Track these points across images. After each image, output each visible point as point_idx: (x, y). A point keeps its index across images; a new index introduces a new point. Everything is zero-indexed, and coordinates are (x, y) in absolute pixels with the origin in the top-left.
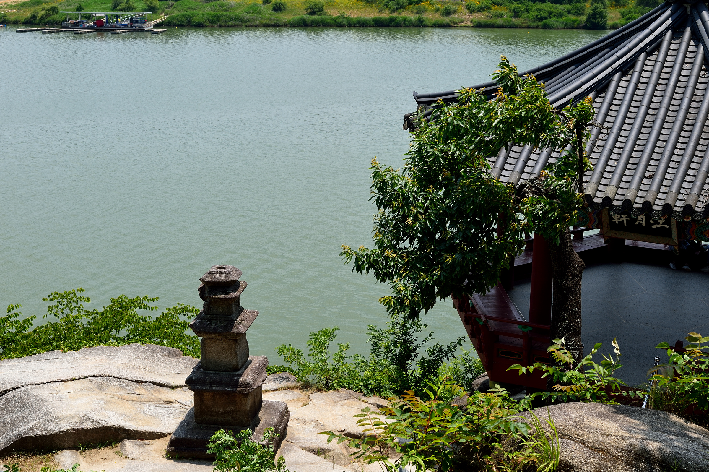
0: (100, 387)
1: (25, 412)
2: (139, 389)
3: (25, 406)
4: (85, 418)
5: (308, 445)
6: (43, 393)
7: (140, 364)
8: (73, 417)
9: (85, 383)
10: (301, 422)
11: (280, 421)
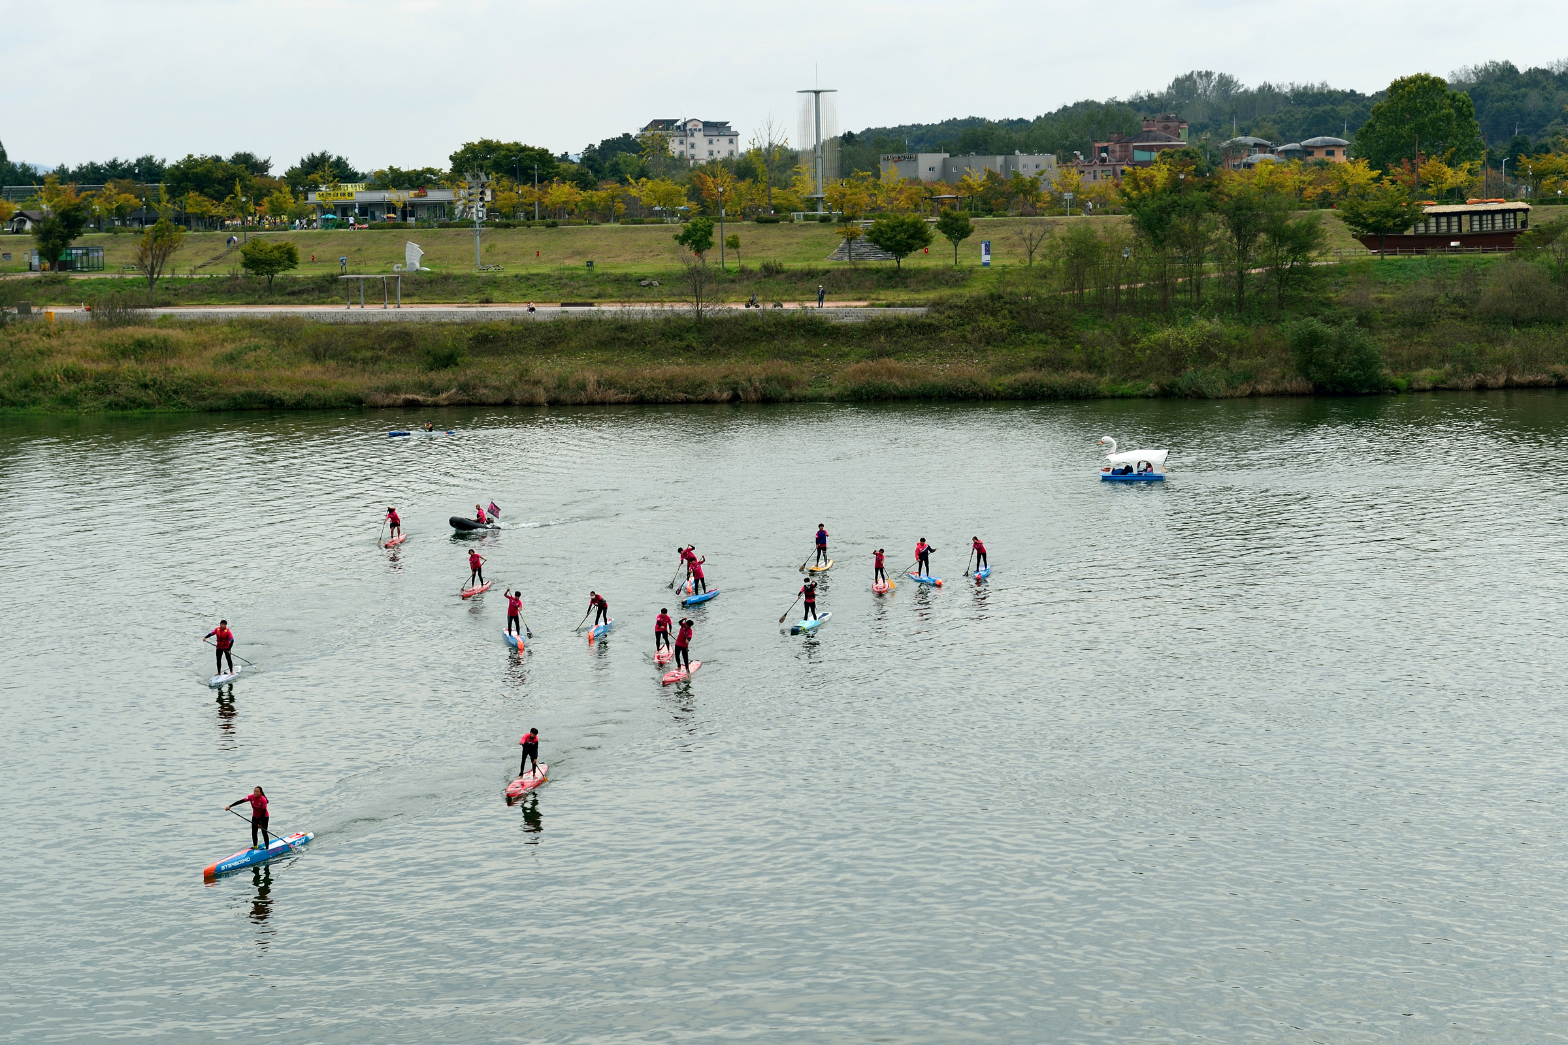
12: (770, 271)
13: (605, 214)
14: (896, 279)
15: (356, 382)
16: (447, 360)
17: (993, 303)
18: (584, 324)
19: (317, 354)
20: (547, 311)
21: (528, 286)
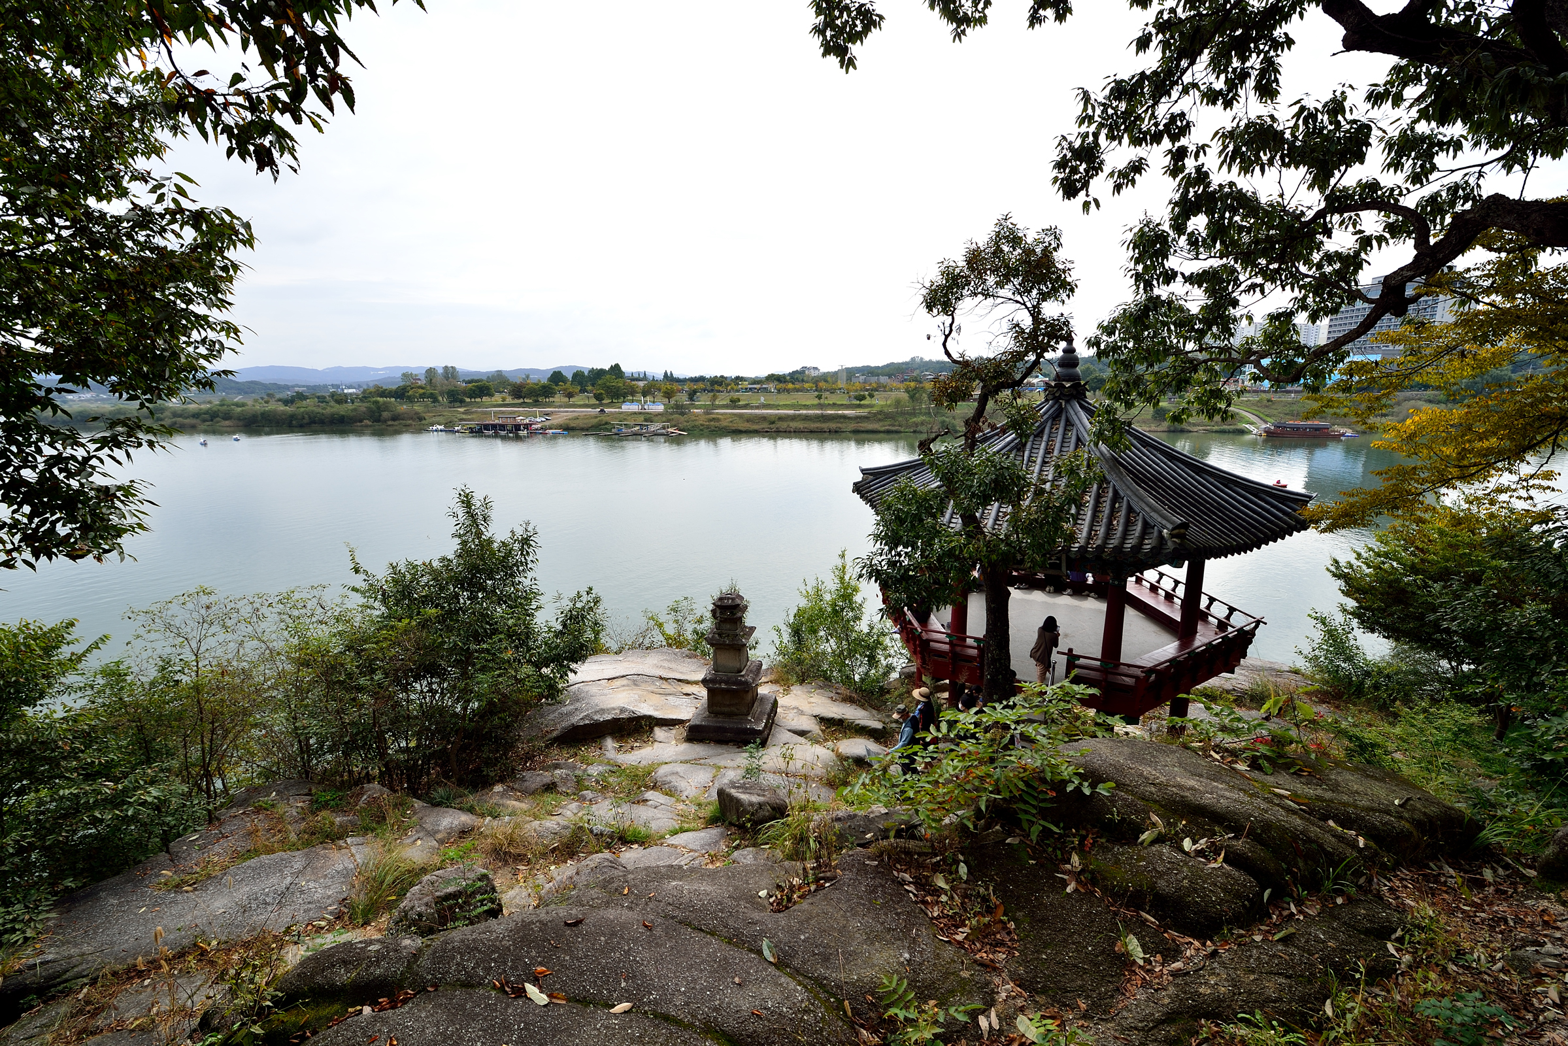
0: (635, 683)
1: (578, 705)
2: (665, 685)
3: (578, 700)
4: (622, 710)
5: (793, 728)
6: (593, 689)
7: (666, 664)
8: (614, 709)
9: (624, 681)
10: (786, 708)
11: (772, 710)
12: (834, 404)
13: (798, 390)
14: (859, 406)
15: (756, 427)
16: (773, 423)
17: (880, 412)
18: (800, 415)
19: (748, 421)
20: (791, 412)
21: (786, 406)
